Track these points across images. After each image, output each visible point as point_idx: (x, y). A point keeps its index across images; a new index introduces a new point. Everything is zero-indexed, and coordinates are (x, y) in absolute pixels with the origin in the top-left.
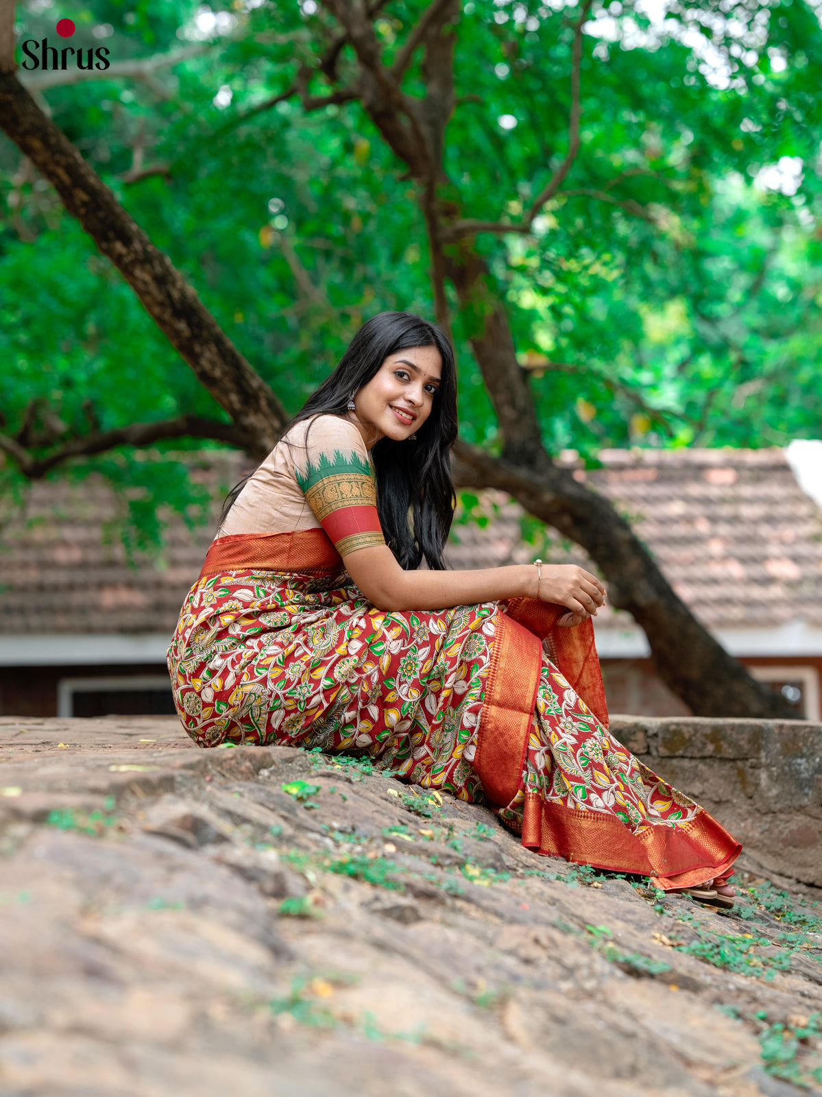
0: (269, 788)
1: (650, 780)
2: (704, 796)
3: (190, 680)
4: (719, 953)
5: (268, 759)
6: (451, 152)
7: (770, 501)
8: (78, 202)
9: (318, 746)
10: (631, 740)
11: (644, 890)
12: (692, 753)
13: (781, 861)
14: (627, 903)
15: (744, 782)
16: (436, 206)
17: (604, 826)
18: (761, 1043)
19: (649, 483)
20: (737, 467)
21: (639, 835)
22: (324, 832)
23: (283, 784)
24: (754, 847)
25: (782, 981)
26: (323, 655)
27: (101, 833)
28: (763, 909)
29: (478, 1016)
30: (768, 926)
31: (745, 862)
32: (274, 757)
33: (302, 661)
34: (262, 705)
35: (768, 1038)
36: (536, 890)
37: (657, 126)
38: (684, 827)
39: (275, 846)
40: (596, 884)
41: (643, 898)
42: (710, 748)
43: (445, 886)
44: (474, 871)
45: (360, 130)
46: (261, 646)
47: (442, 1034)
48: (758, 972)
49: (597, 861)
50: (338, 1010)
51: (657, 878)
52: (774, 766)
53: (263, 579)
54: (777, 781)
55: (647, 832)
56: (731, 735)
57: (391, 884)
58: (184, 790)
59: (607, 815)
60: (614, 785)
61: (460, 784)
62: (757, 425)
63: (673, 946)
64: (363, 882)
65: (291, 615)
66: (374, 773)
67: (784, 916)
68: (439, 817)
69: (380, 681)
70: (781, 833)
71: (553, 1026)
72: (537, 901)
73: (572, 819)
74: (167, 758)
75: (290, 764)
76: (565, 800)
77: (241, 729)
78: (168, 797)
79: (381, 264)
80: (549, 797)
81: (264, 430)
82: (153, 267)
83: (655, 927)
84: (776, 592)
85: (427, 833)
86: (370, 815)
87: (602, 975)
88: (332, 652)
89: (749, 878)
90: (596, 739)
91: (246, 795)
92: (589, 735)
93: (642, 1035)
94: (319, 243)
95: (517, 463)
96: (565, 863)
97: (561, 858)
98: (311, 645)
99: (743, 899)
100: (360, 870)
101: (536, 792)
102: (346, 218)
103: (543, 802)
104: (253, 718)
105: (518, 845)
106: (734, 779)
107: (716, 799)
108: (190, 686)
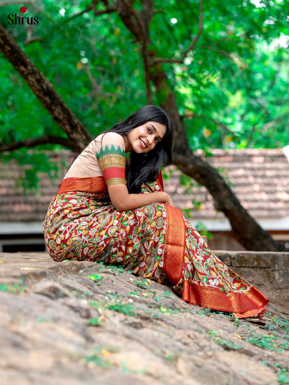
0: (83, 277)
1: (232, 275)
2: (254, 282)
3: (52, 235)
4: (260, 342)
5: (82, 266)
6: (152, 33)
7: (278, 169)
8: (6, 51)
9: (102, 261)
10: (225, 260)
11: (231, 318)
12: (249, 265)
13: (284, 308)
14: (224, 322)
15: (269, 277)
16: (146, 53)
17: (215, 293)
18: (278, 376)
19: (230, 162)
20: (265, 156)
21: (228, 297)
22: (105, 294)
23: (89, 276)
24: (273, 303)
25: (285, 353)
26: (104, 226)
27: (18, 293)
28: (277, 326)
29: (166, 364)
30: (279, 333)
31: (270, 309)
32: (85, 265)
33: (96, 228)
34: (80, 245)
35: (280, 374)
36: (188, 317)
37: (233, 23)
38: (246, 293)
39: (85, 299)
40: (211, 316)
41: (230, 321)
42: (256, 263)
43: (153, 315)
44: (164, 310)
45: (116, 24)
46: (80, 222)
47: (152, 370)
48: (276, 349)
49: (212, 307)
50: (112, 361)
51: (236, 313)
52: (281, 270)
53: (81, 196)
54: (282, 276)
55: (231, 295)
56: (264, 258)
57: (131, 314)
58: (49, 277)
59: (216, 288)
60: (218, 277)
61: (158, 277)
62: (272, 139)
63: (242, 339)
64: (121, 313)
65: (92, 210)
66: (124, 272)
67: (285, 329)
68: (150, 289)
69: (126, 236)
70: (284, 297)
71: (196, 368)
72: (189, 321)
73: (202, 290)
74: (43, 266)
75: (91, 268)
76: (199, 283)
77: (72, 254)
78: (44, 279)
79: (125, 77)
80: (193, 281)
81: (79, 140)
82: (36, 76)
83: (235, 332)
84: (280, 205)
85: (145, 295)
86: (123, 288)
87: (215, 350)
88: (107, 224)
89: (271, 315)
90: (211, 258)
91: (74, 279)
92: (208, 257)
93: (231, 372)
94: (100, 68)
95: (179, 153)
96: (199, 307)
97: (197, 306)
98: (99, 221)
99: (269, 322)
100: (119, 308)
101: (188, 279)
102: (111, 59)
103: (190, 283)
104: (76, 250)
105: (181, 300)
106: (265, 275)
107: (258, 283)
108: (52, 238)
